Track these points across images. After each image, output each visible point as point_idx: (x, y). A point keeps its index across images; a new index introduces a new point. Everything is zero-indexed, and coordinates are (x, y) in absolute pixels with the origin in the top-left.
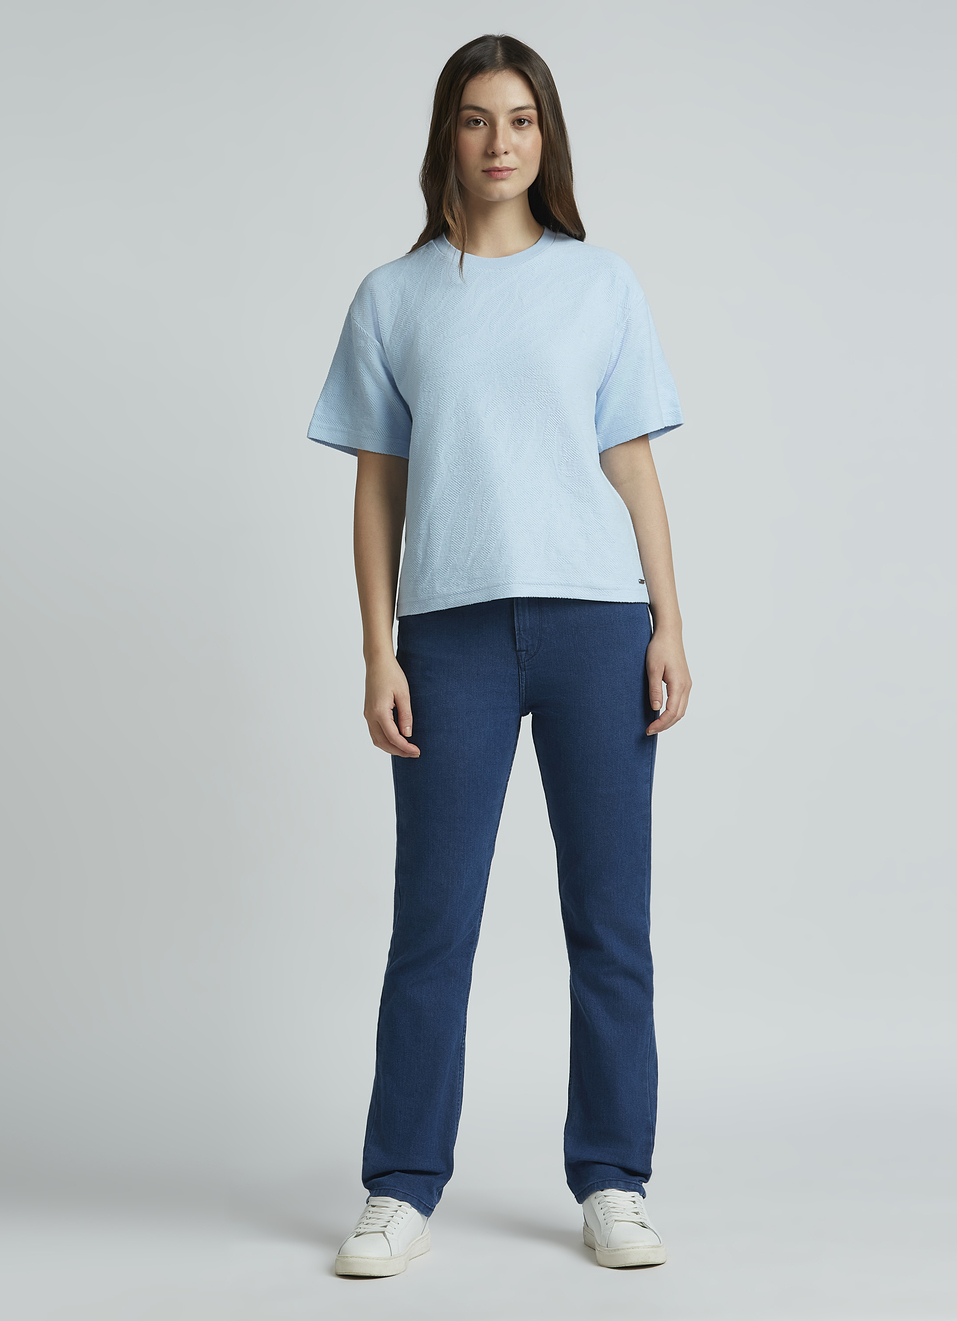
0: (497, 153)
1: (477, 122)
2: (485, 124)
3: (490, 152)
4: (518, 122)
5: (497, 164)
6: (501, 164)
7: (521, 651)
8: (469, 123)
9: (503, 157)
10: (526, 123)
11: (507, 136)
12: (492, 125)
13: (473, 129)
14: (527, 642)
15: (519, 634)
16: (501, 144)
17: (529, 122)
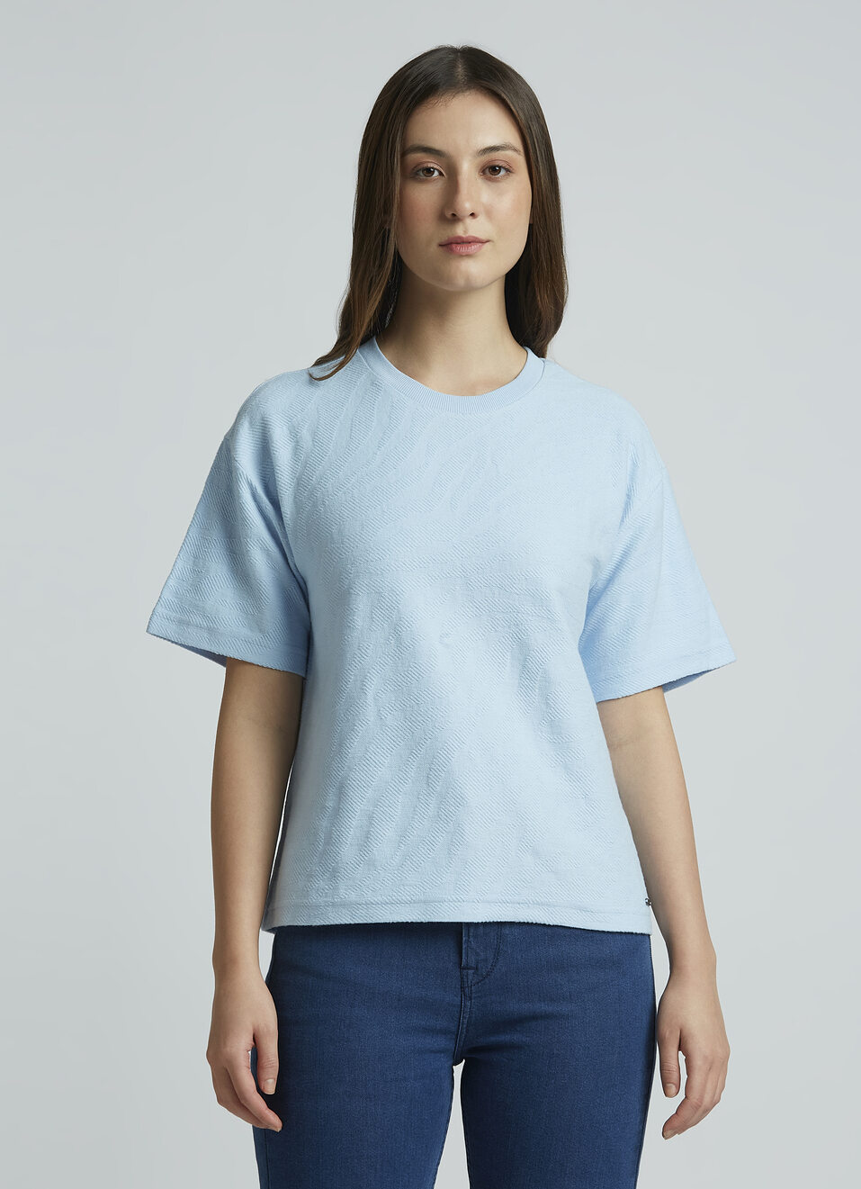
0: (459, 214)
1: (429, 171)
2: (441, 174)
3: (448, 214)
4: (491, 171)
5: (460, 231)
6: (465, 232)
7: (468, 968)
8: (417, 174)
9: (469, 221)
10: (503, 172)
11: (474, 192)
12: (451, 174)
13: (422, 181)
14: (477, 954)
15: (468, 941)
16: (466, 204)
17: (507, 170)
